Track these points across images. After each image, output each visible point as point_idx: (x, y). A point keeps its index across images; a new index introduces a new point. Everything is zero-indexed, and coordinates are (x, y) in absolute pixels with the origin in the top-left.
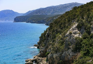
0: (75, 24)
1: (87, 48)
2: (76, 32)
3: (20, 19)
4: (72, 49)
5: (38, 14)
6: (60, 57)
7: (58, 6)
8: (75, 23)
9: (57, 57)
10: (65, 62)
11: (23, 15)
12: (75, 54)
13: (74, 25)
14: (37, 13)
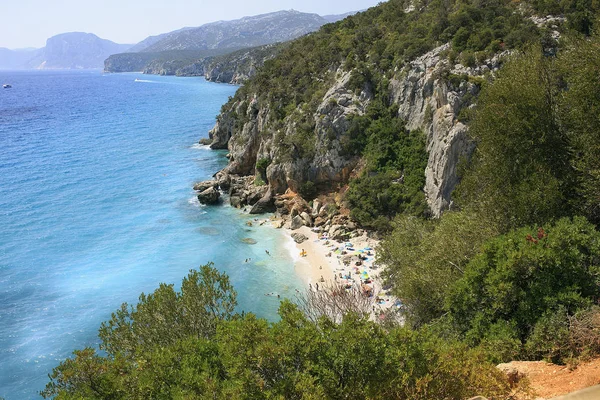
0: (339, 76)
1: (388, 145)
2: (348, 99)
3: (123, 62)
4: (340, 149)
5: (180, 46)
6: (304, 172)
7: (237, 21)
8: (338, 73)
9: (295, 172)
10: (319, 186)
11: (131, 49)
12: (348, 162)
13: (339, 81)
14: (174, 43)
